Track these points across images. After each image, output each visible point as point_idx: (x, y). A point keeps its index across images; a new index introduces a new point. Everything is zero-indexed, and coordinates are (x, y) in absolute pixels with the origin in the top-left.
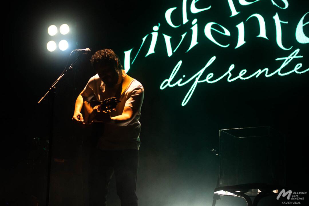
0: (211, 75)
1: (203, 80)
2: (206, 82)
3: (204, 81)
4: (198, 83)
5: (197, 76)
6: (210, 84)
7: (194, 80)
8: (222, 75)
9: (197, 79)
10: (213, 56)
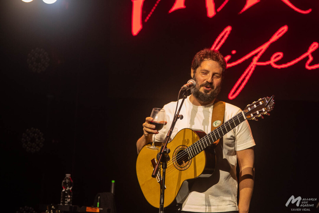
0: (279, 55)
1: (264, 61)
2: (270, 65)
3: (267, 63)
4: (257, 67)
5: (256, 55)
6: (276, 69)
7: (250, 60)
8: (298, 57)
9: (256, 59)
10: (283, 25)
